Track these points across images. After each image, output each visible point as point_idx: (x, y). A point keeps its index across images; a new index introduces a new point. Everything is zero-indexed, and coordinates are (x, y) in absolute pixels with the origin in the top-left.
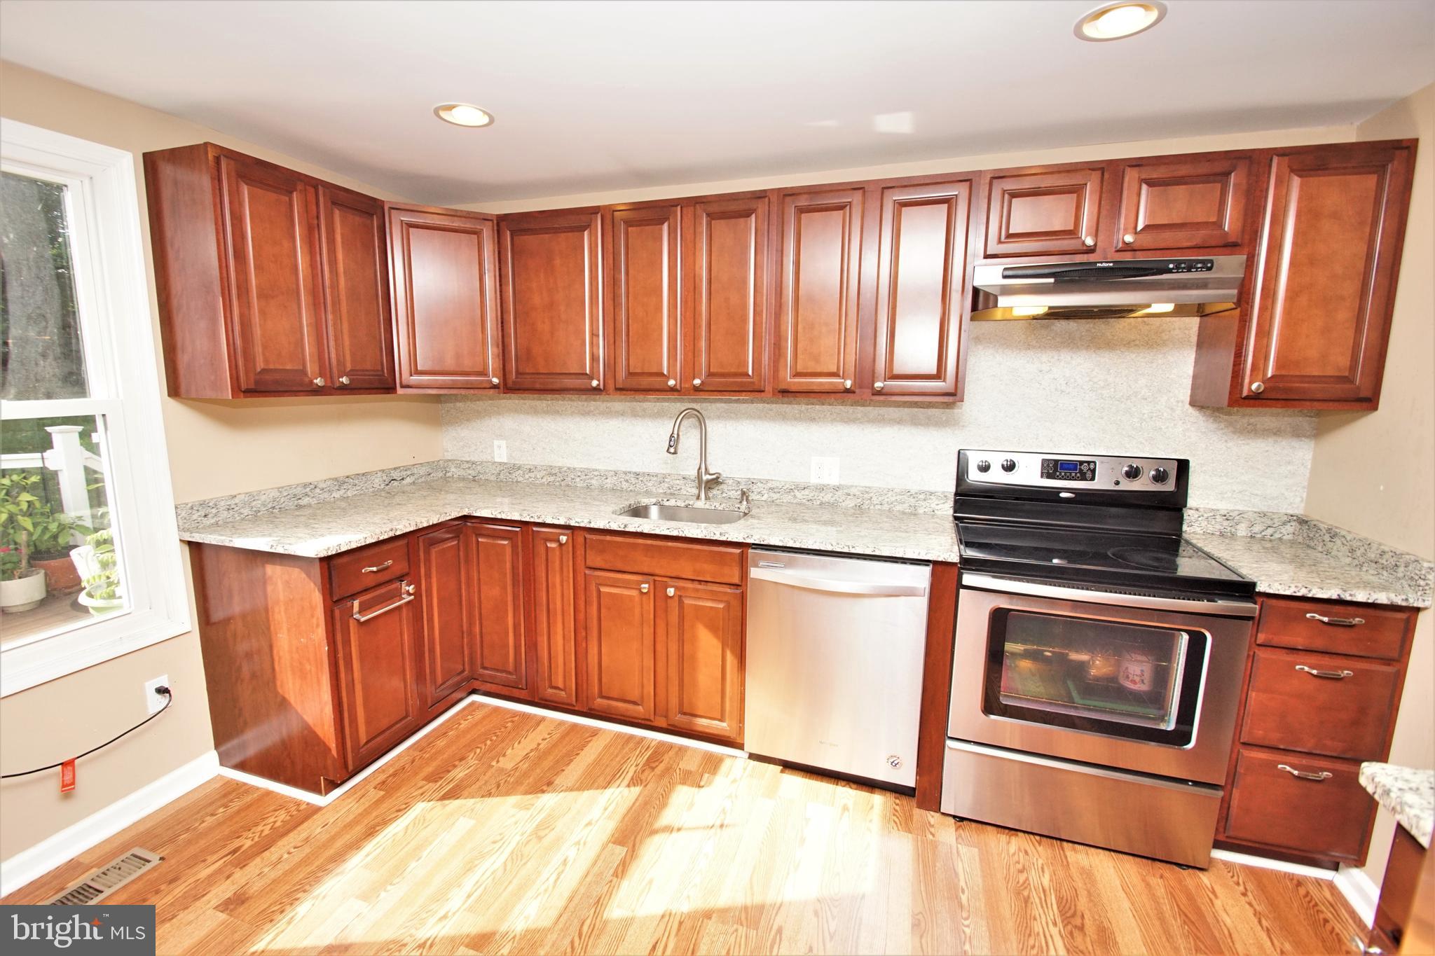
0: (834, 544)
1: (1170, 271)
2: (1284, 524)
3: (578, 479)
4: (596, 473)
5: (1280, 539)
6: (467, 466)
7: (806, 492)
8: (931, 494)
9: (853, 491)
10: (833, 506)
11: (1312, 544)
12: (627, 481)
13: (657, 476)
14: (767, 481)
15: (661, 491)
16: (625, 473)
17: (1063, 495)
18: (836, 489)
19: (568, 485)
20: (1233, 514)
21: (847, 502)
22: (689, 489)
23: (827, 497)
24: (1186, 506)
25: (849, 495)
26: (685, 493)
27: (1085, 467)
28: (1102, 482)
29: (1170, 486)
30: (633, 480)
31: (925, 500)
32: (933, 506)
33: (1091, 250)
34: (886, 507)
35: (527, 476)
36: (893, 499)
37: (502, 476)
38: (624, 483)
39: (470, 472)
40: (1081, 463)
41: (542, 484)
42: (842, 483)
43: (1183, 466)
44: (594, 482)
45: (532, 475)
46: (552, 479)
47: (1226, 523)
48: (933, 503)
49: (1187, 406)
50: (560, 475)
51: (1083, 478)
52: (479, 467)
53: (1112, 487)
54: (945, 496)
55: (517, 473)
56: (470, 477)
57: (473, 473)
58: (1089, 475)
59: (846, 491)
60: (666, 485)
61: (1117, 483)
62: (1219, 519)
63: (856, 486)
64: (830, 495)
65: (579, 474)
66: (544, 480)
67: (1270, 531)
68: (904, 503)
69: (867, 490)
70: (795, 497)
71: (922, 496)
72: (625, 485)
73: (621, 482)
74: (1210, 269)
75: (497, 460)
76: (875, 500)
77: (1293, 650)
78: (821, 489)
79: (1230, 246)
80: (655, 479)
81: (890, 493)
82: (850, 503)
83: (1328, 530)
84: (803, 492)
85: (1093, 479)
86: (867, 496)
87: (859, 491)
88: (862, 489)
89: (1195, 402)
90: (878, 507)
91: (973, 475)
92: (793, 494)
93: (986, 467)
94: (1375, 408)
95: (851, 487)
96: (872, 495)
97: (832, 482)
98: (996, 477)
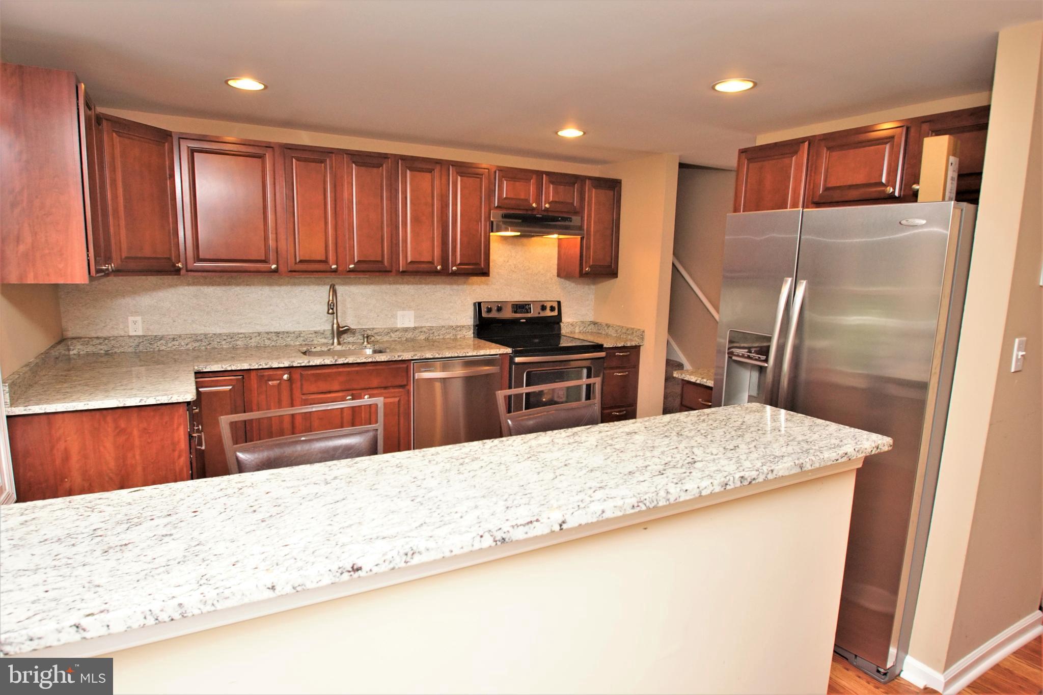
1: (559, 221)
2: (589, 325)
3: (224, 342)
4: (240, 336)
5: (588, 332)
6: (98, 342)
7: (397, 333)
8: (463, 327)
9: (424, 329)
11: (600, 332)
12: (269, 339)
13: (294, 333)
14: (373, 329)
15: (298, 344)
16: (268, 333)
17: (522, 321)
18: (415, 328)
19: (214, 348)
20: (574, 323)
21: (421, 337)
22: (320, 340)
23: (409, 335)
24: (561, 321)
25: (422, 332)
26: (316, 343)
27: (527, 307)
28: (534, 313)
29: (555, 313)
30: (275, 338)
31: (460, 331)
33: (533, 209)
34: (441, 337)
35: (170, 345)
36: (445, 332)
37: (141, 348)
38: (266, 341)
39: (102, 347)
40: (526, 305)
41: (188, 350)
42: (416, 326)
43: (559, 303)
44: (239, 343)
45: (176, 343)
46: (197, 344)
47: (572, 327)
48: (464, 332)
49: (556, 277)
50: (206, 340)
51: (528, 312)
52: (113, 342)
53: (537, 315)
54: (470, 327)
55: (159, 343)
56: (102, 352)
57: (106, 348)
58: (529, 311)
59: (420, 330)
60: (302, 339)
61: (539, 313)
62: (570, 326)
63: (425, 327)
64: (411, 334)
65: (225, 338)
66: (189, 346)
67: (585, 328)
68: (450, 333)
69: (432, 328)
70: (391, 337)
71: (459, 329)
72: (267, 342)
73: (264, 340)
74: (571, 221)
75: (131, 334)
76: (436, 334)
77: (612, 368)
78: (406, 330)
79: (576, 213)
80: (293, 335)
81: (443, 328)
82: (422, 337)
83: (607, 325)
84: (395, 334)
85: (531, 312)
86: (431, 332)
87: (427, 329)
88: (428, 328)
89: (559, 276)
90: (437, 337)
91: (484, 315)
92: (389, 335)
93: (489, 310)
94: (617, 277)
95: (422, 327)
96: (434, 331)
97: (412, 325)
98: (494, 314)
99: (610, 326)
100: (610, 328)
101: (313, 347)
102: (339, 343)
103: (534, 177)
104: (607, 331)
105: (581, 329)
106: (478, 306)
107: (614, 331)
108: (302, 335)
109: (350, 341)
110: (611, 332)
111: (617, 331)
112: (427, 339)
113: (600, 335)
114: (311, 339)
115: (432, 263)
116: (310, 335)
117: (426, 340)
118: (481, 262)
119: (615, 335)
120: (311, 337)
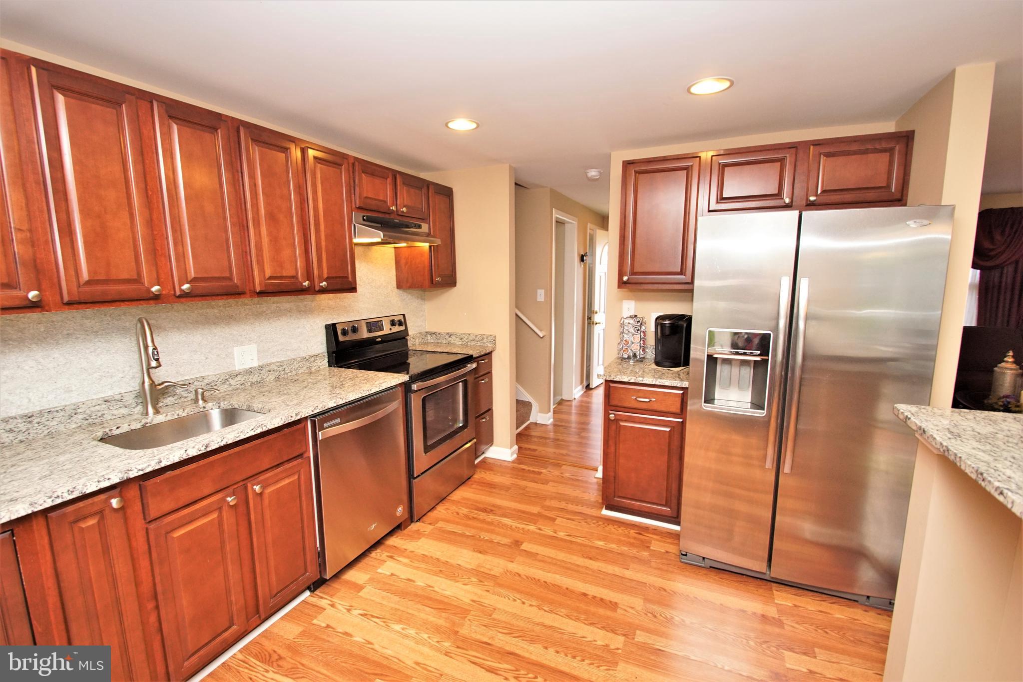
1: (413, 227)
7: (239, 378)
8: (316, 356)
9: (273, 367)
10: (260, 383)
11: (439, 341)
12: (10, 431)
13: (63, 410)
14: (203, 378)
17: (377, 340)
18: (261, 368)
20: (416, 335)
21: (270, 377)
22: (115, 412)
23: (255, 378)
24: (407, 335)
25: (270, 371)
26: (109, 417)
27: (379, 324)
28: (386, 330)
29: (403, 328)
30: (23, 427)
31: (314, 361)
32: (319, 363)
33: (392, 213)
34: (294, 373)
36: (297, 366)
40: (378, 322)
42: (262, 363)
43: (404, 315)
47: (415, 340)
48: (317, 362)
49: (396, 289)
51: (381, 330)
53: (389, 332)
54: (323, 356)
58: (382, 327)
59: (267, 369)
60: (81, 417)
61: (391, 329)
64: (256, 376)
68: (304, 366)
69: (282, 363)
70: (230, 385)
71: (312, 359)
74: (420, 228)
76: (287, 370)
78: (250, 371)
79: (424, 218)
81: (295, 362)
82: (272, 377)
83: (448, 334)
84: (236, 379)
85: (383, 330)
86: (281, 369)
87: (276, 366)
88: (277, 364)
89: (399, 286)
90: (290, 374)
91: (341, 338)
92: (228, 383)
93: (344, 333)
94: (456, 286)
95: (271, 364)
96: (284, 367)
97: (255, 364)
98: (351, 337)
99: (451, 335)
100: (453, 337)
101: (115, 428)
102: (157, 412)
103: (391, 176)
105: (420, 340)
106: (331, 329)
107: (458, 339)
108: (79, 410)
109: (169, 403)
110: (453, 340)
111: (461, 339)
112: (277, 379)
113: (439, 344)
114: (100, 414)
116: (98, 408)
117: (276, 381)
118: (348, 274)
119: (460, 343)
120: (98, 411)
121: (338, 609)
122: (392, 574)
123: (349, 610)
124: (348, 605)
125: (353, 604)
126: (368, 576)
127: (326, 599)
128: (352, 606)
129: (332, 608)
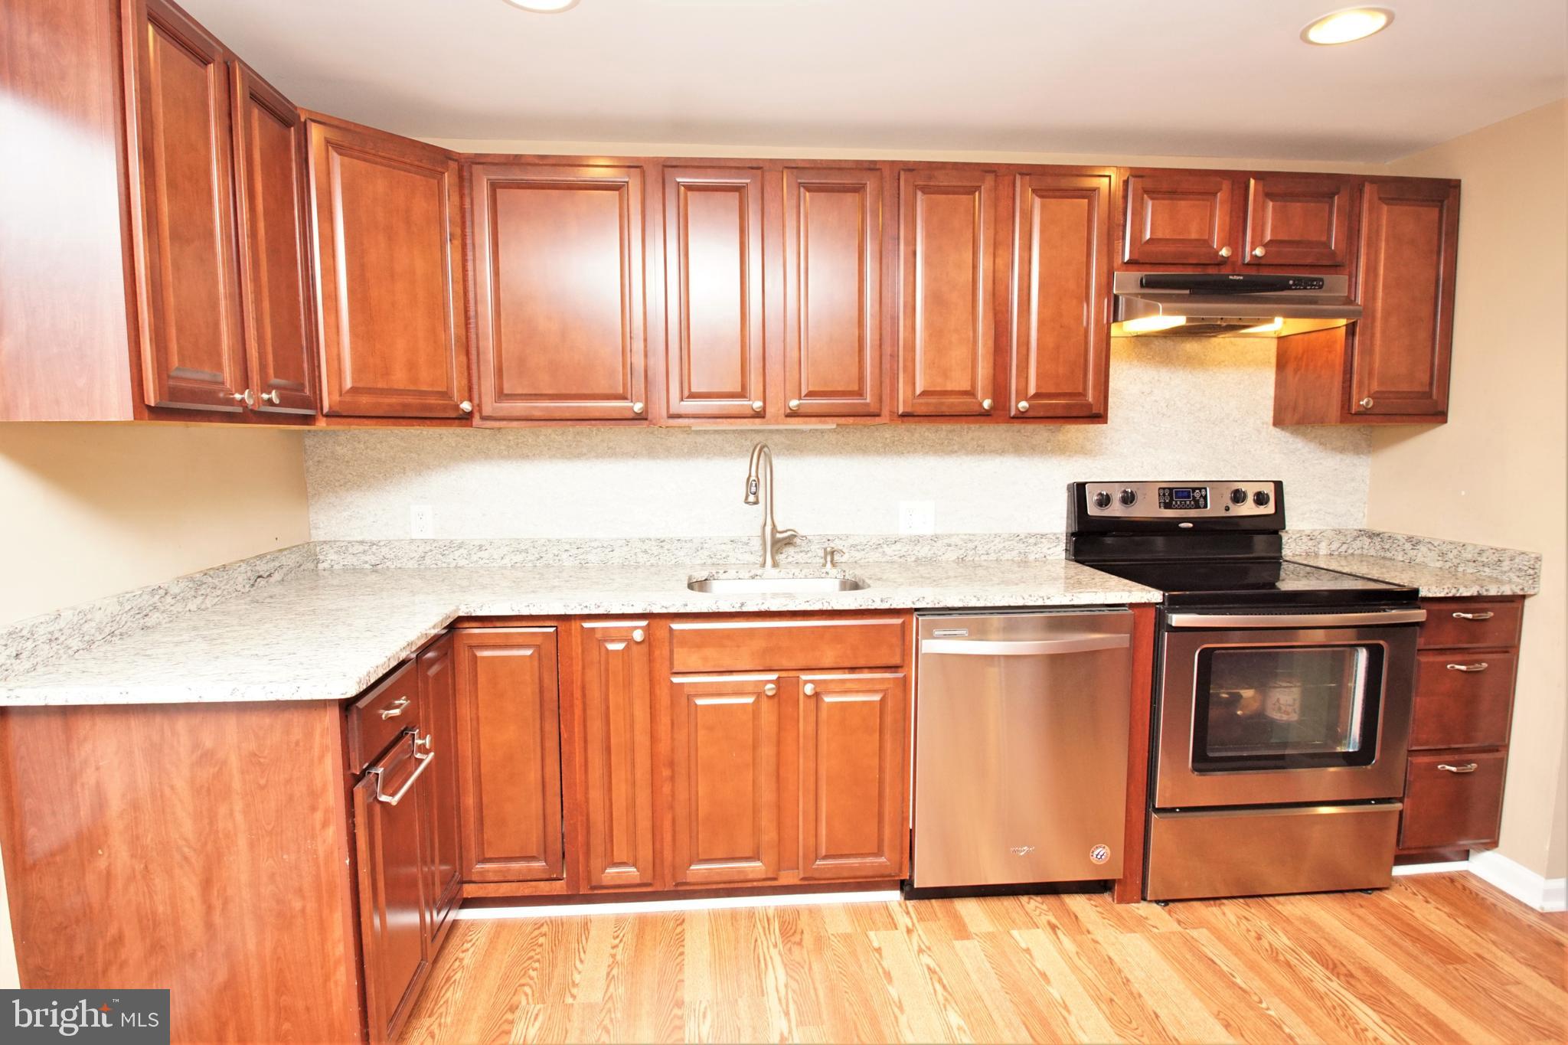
0: (1026, 596)
1: (1289, 288)
2: (1355, 539)
3: (565, 556)
4: (593, 544)
5: (1352, 554)
6: (361, 548)
7: (898, 546)
8: (1042, 536)
9: (954, 540)
10: (931, 561)
11: (1388, 555)
12: (646, 552)
13: (691, 541)
14: (847, 536)
15: (699, 562)
16: (643, 540)
17: (1183, 525)
18: (935, 538)
19: (548, 566)
20: (1316, 533)
21: (948, 555)
23: (924, 551)
24: (1284, 528)
25: (950, 545)
26: (733, 561)
27: (1197, 494)
28: (1214, 509)
29: (1269, 509)
30: (655, 550)
31: (1035, 544)
32: (1045, 550)
33: (1224, 262)
34: (993, 556)
35: (475, 558)
36: (1001, 546)
37: (428, 561)
38: (640, 555)
39: (367, 558)
40: (1194, 489)
41: (504, 567)
42: (939, 532)
43: (1278, 486)
44: (591, 557)
45: (482, 554)
46: (519, 558)
47: (1310, 543)
48: (1044, 547)
49: (1271, 427)
50: (533, 551)
51: (1197, 506)
52: (384, 550)
53: (1223, 514)
54: (1058, 538)
55: (457, 553)
56: (367, 566)
57: (373, 560)
58: (1202, 502)
59: (946, 541)
60: (706, 553)
61: (1227, 509)
62: (1305, 539)
63: (958, 535)
64: (926, 548)
65: (567, 547)
66: (506, 561)
67: (1345, 547)
68: (1013, 550)
69: (971, 538)
70: (884, 554)
71: (1032, 540)
72: (642, 558)
73: (636, 554)
74: (1321, 287)
75: (416, 535)
76: (980, 550)
77: (1442, 651)
78: (917, 540)
79: (1335, 267)
80: (689, 545)
81: (998, 540)
82: (952, 555)
83: (1409, 539)
84: (894, 547)
85: (1205, 506)
86: (971, 545)
87: (962, 540)
88: (965, 537)
89: (1278, 422)
90: (984, 557)
91: (1093, 510)
92: (880, 550)
93: (1104, 501)
94: (1445, 421)
95: (950, 536)
96: (976, 543)
97: (929, 531)
98: (1116, 510)
99: (1418, 542)
100: (1423, 549)
101: (722, 572)
102: (775, 565)
103: (1226, 186)
104: (1412, 553)
105: (1334, 546)
106: (1079, 491)
107: (1434, 555)
108: (706, 546)
109: (801, 561)
110: (1422, 554)
111: (1442, 554)
112: (961, 560)
113: (1388, 563)
114: (724, 555)
115: (971, 393)
116: (723, 546)
117: (958, 563)
118: (1085, 388)
119: (1439, 564)
120: (723, 551)
121: (910, 941)
122: (1028, 951)
123: (920, 951)
124: (927, 944)
125: (934, 949)
126: (991, 929)
127: (911, 918)
128: (929, 949)
129: (905, 934)
